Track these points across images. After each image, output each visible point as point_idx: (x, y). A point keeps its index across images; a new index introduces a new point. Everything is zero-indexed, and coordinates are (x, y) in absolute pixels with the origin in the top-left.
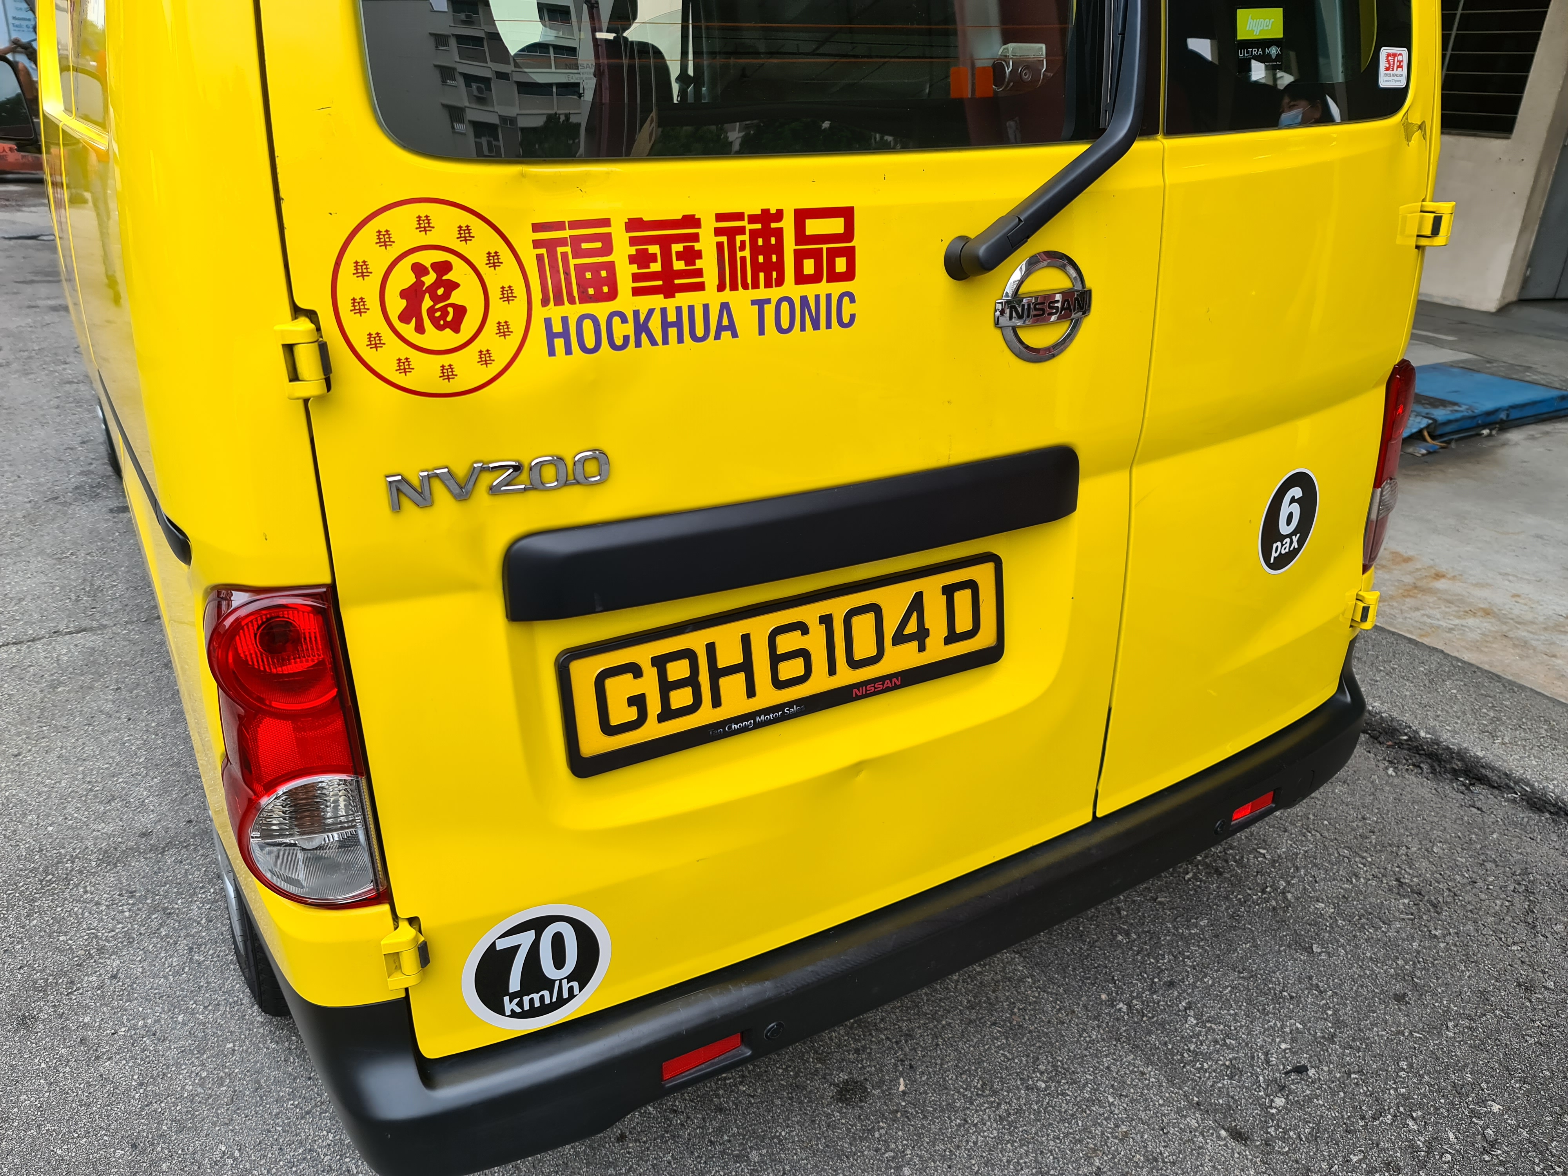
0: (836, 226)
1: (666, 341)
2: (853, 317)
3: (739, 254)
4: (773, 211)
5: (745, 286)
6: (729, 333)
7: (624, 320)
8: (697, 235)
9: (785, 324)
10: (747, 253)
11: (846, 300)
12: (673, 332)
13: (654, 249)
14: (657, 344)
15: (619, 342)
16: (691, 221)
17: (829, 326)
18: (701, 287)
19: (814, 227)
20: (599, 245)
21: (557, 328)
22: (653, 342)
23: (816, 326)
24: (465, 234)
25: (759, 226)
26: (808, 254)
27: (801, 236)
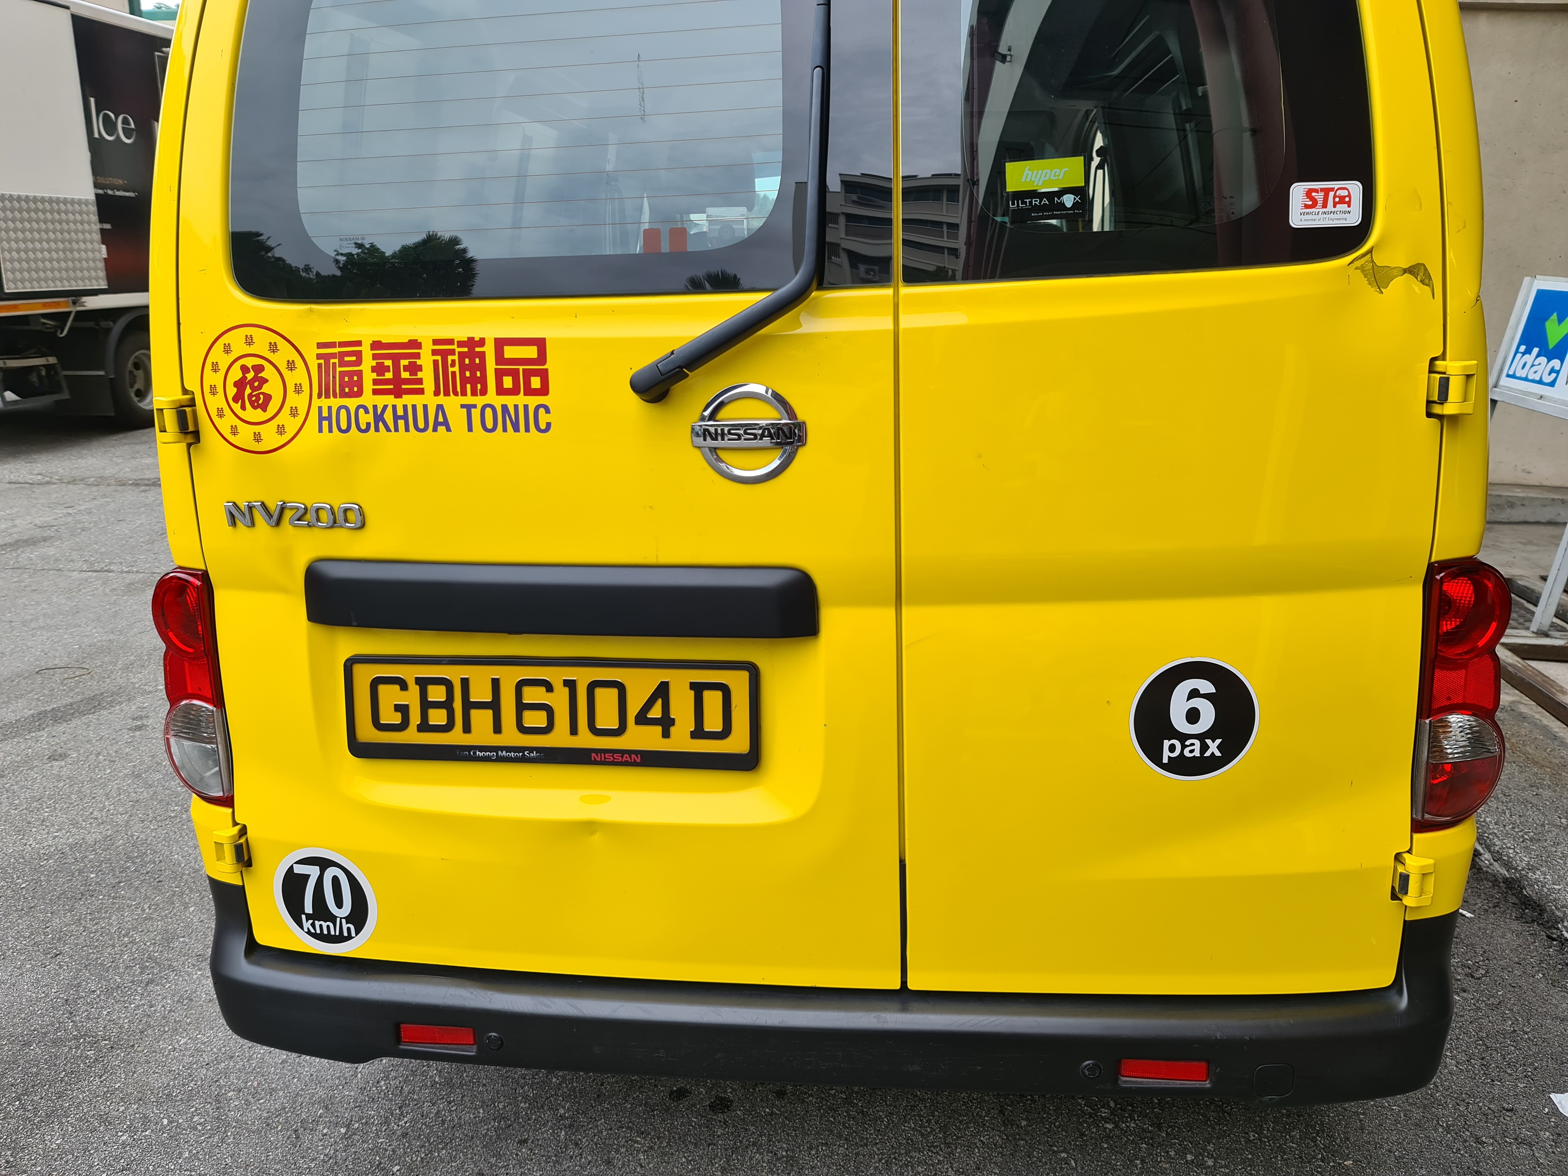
0: (531, 352)
1: (396, 430)
2: (549, 425)
3: (451, 370)
4: (477, 339)
5: (456, 394)
6: (444, 427)
7: (367, 412)
8: (419, 354)
9: (490, 425)
10: (456, 369)
11: (542, 411)
12: (401, 423)
13: (388, 363)
14: (391, 431)
15: (363, 427)
16: (415, 344)
17: (527, 430)
18: (421, 392)
19: (510, 352)
20: (354, 358)
21: (325, 414)
22: (388, 429)
23: (516, 429)
24: (273, 348)
25: (466, 350)
26: (508, 373)
27: (500, 358)
